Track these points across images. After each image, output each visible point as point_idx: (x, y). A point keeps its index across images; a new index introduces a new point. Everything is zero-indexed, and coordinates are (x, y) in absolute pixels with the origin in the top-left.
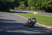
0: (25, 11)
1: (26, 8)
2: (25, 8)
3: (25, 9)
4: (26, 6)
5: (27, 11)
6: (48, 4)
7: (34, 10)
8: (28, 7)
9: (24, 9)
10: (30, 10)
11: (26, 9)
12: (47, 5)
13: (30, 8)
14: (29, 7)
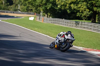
0: (7, 12)
1: (9, 6)
2: (6, 7)
3: (6, 10)
4: (8, 4)
5: (11, 12)
6: (71, 4)
7: (24, 11)
8: (12, 6)
9: (4, 9)
10: (16, 11)
11: (8, 10)
12: (68, 5)
13: (16, 8)
14: (14, 5)
